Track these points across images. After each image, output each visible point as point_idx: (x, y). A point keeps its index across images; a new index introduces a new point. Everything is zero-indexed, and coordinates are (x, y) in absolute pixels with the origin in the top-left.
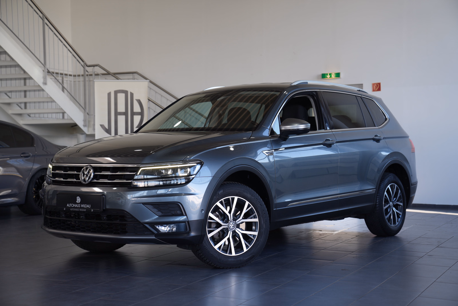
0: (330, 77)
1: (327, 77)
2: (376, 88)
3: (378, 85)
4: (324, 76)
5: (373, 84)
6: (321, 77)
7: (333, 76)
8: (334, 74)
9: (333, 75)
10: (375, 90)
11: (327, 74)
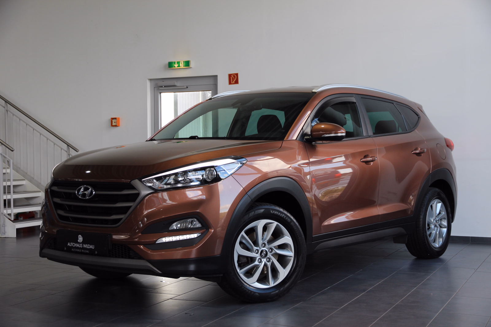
0: (179, 66)
1: (175, 67)
2: (233, 80)
3: (234, 76)
4: (170, 65)
5: (230, 76)
6: (167, 66)
7: (182, 65)
8: (183, 62)
9: (181, 63)
10: (232, 83)
11: (175, 63)
